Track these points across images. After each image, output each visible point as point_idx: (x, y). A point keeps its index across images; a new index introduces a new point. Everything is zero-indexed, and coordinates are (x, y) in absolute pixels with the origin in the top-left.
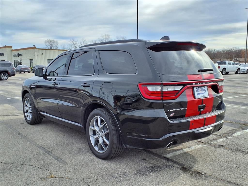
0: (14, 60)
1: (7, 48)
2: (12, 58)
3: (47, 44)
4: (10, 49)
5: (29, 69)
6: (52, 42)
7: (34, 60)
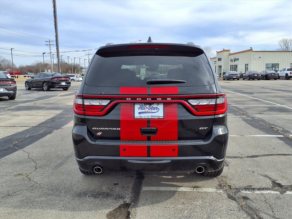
0: (231, 65)
1: (225, 52)
2: (228, 63)
3: (282, 44)
4: (228, 53)
5: (238, 75)
6: (288, 41)
7: (249, 65)
